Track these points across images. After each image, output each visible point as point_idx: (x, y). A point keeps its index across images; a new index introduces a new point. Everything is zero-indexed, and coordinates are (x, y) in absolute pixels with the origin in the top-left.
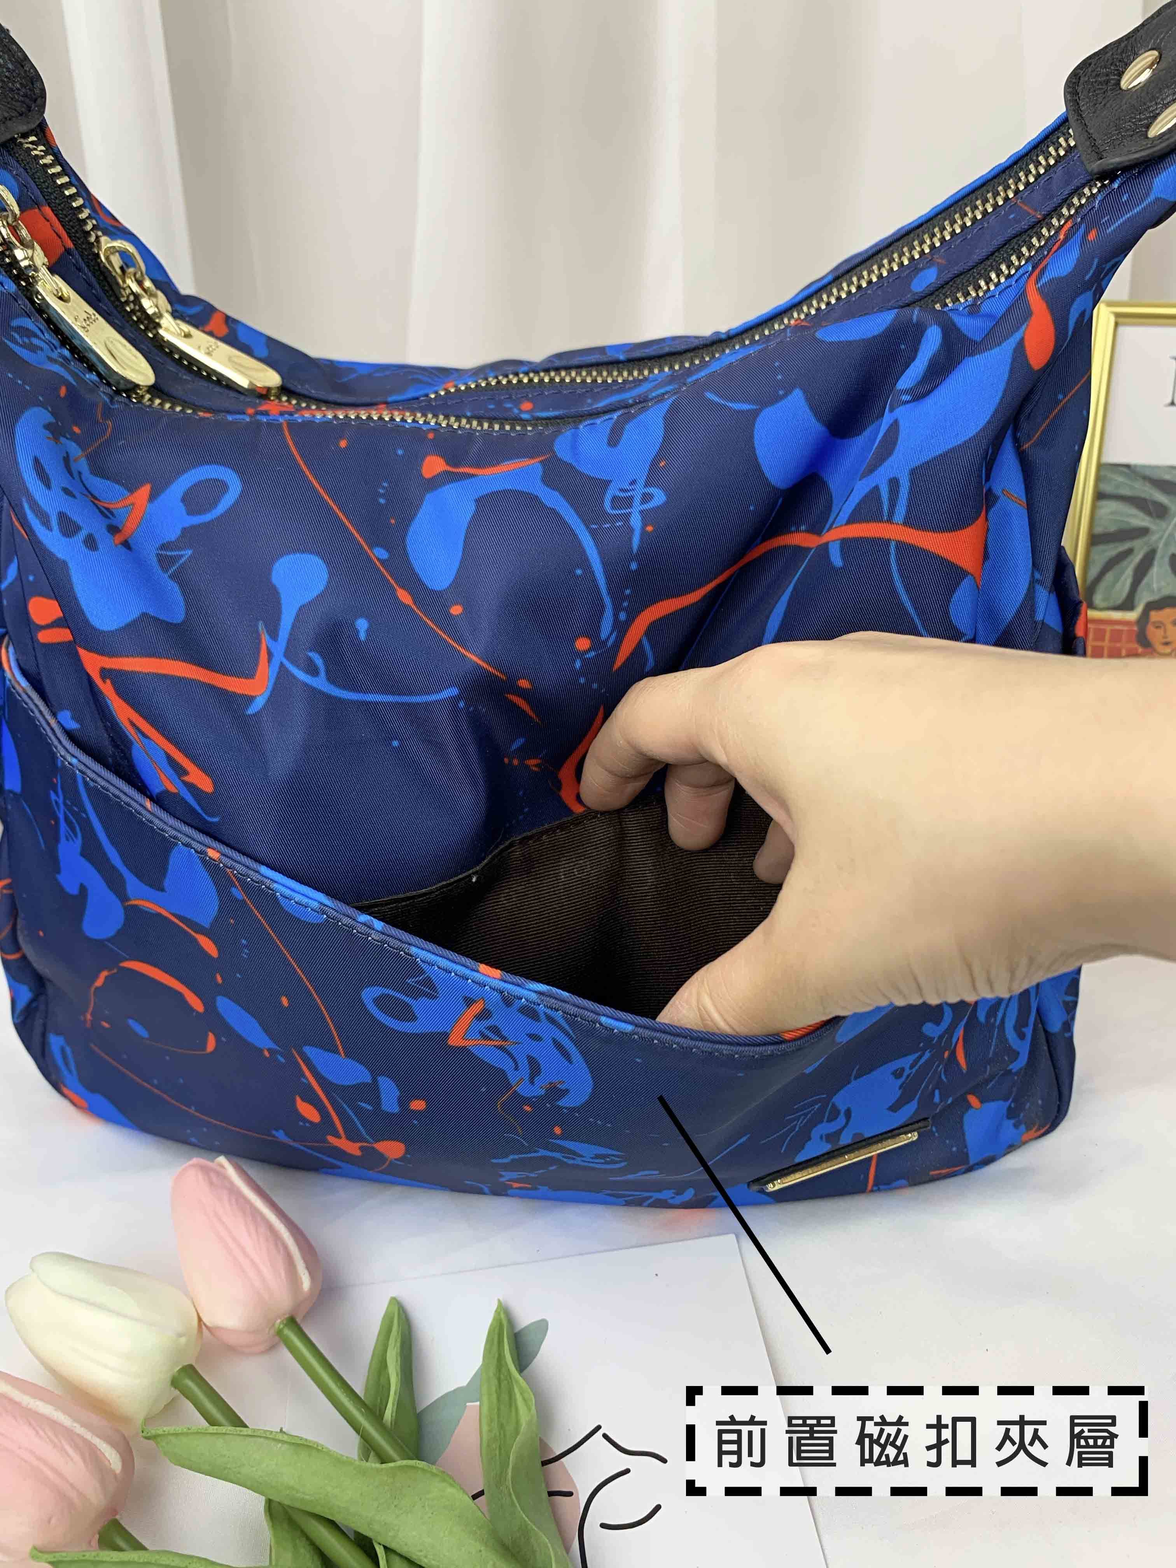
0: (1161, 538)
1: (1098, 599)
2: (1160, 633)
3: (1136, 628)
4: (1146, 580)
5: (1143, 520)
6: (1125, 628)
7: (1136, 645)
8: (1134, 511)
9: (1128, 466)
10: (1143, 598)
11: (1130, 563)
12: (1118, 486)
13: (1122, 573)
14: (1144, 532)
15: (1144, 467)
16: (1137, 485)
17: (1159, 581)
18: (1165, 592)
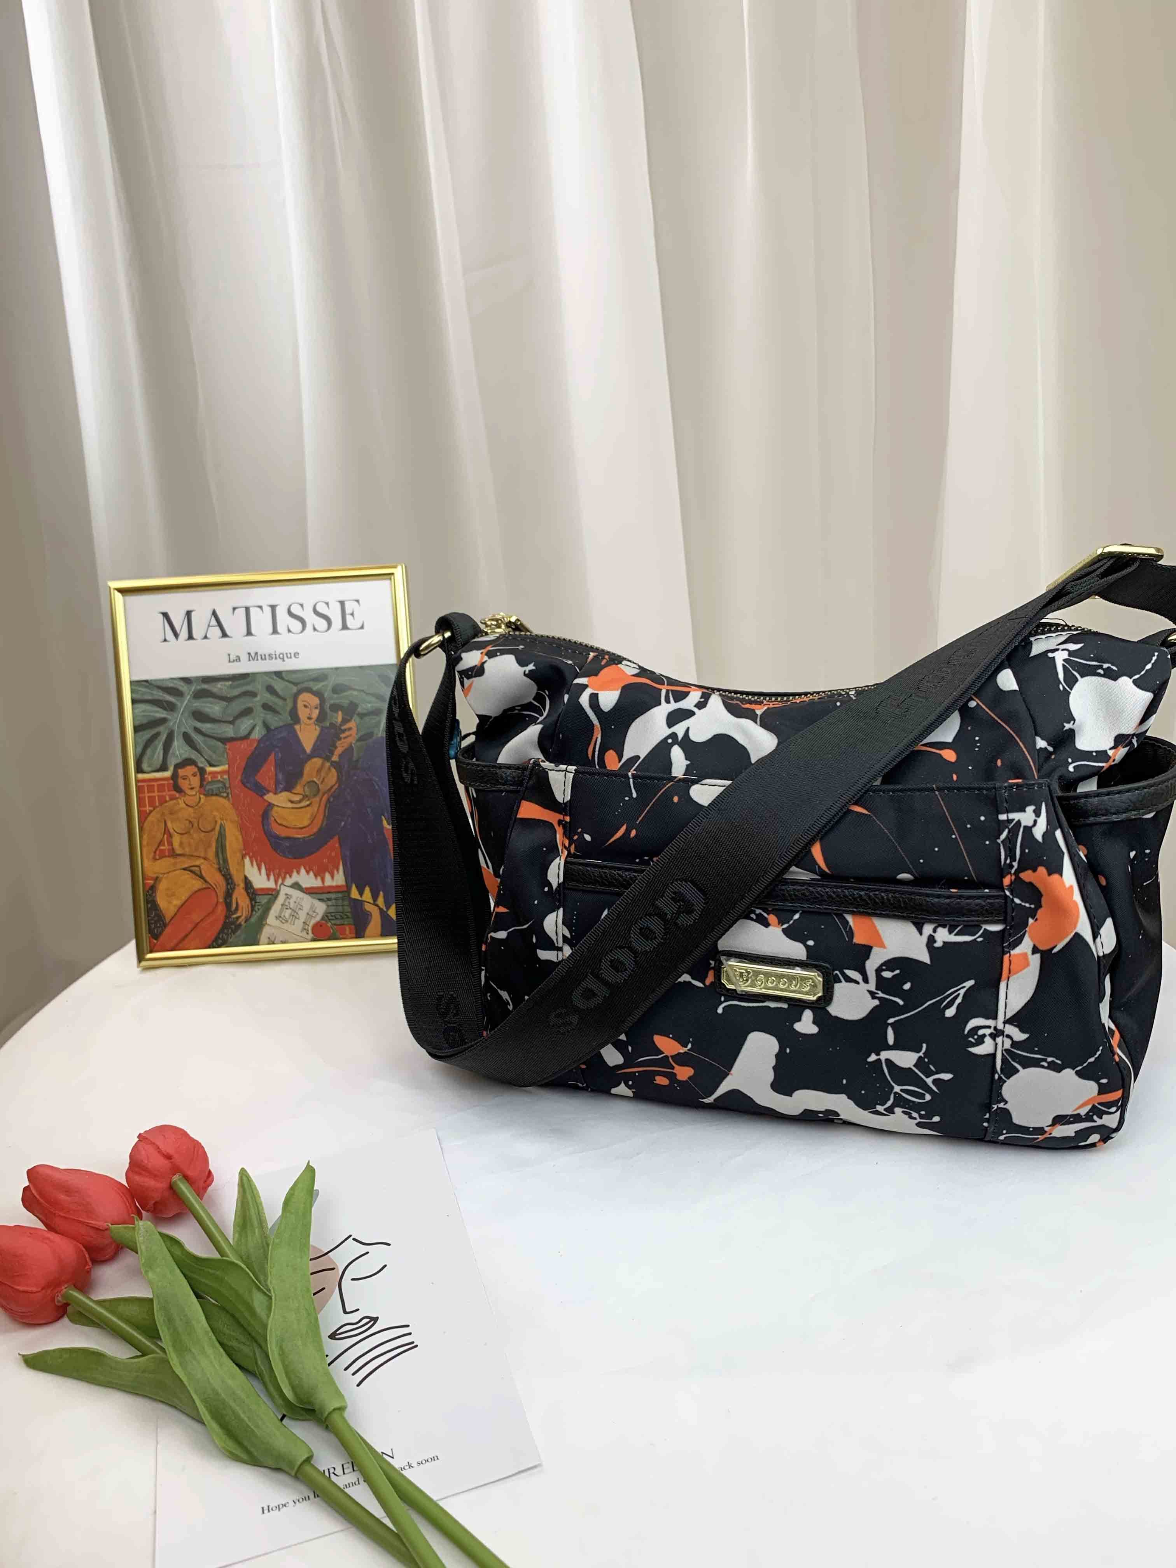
0: (175, 724)
1: (145, 766)
2: (187, 782)
3: (171, 782)
4: (171, 751)
5: (162, 713)
6: (166, 782)
7: (174, 793)
8: (156, 709)
9: (146, 681)
10: (172, 762)
11: (160, 741)
12: (144, 693)
13: (156, 748)
14: (163, 721)
15: (156, 680)
16: (155, 692)
17: (180, 751)
18: (185, 756)
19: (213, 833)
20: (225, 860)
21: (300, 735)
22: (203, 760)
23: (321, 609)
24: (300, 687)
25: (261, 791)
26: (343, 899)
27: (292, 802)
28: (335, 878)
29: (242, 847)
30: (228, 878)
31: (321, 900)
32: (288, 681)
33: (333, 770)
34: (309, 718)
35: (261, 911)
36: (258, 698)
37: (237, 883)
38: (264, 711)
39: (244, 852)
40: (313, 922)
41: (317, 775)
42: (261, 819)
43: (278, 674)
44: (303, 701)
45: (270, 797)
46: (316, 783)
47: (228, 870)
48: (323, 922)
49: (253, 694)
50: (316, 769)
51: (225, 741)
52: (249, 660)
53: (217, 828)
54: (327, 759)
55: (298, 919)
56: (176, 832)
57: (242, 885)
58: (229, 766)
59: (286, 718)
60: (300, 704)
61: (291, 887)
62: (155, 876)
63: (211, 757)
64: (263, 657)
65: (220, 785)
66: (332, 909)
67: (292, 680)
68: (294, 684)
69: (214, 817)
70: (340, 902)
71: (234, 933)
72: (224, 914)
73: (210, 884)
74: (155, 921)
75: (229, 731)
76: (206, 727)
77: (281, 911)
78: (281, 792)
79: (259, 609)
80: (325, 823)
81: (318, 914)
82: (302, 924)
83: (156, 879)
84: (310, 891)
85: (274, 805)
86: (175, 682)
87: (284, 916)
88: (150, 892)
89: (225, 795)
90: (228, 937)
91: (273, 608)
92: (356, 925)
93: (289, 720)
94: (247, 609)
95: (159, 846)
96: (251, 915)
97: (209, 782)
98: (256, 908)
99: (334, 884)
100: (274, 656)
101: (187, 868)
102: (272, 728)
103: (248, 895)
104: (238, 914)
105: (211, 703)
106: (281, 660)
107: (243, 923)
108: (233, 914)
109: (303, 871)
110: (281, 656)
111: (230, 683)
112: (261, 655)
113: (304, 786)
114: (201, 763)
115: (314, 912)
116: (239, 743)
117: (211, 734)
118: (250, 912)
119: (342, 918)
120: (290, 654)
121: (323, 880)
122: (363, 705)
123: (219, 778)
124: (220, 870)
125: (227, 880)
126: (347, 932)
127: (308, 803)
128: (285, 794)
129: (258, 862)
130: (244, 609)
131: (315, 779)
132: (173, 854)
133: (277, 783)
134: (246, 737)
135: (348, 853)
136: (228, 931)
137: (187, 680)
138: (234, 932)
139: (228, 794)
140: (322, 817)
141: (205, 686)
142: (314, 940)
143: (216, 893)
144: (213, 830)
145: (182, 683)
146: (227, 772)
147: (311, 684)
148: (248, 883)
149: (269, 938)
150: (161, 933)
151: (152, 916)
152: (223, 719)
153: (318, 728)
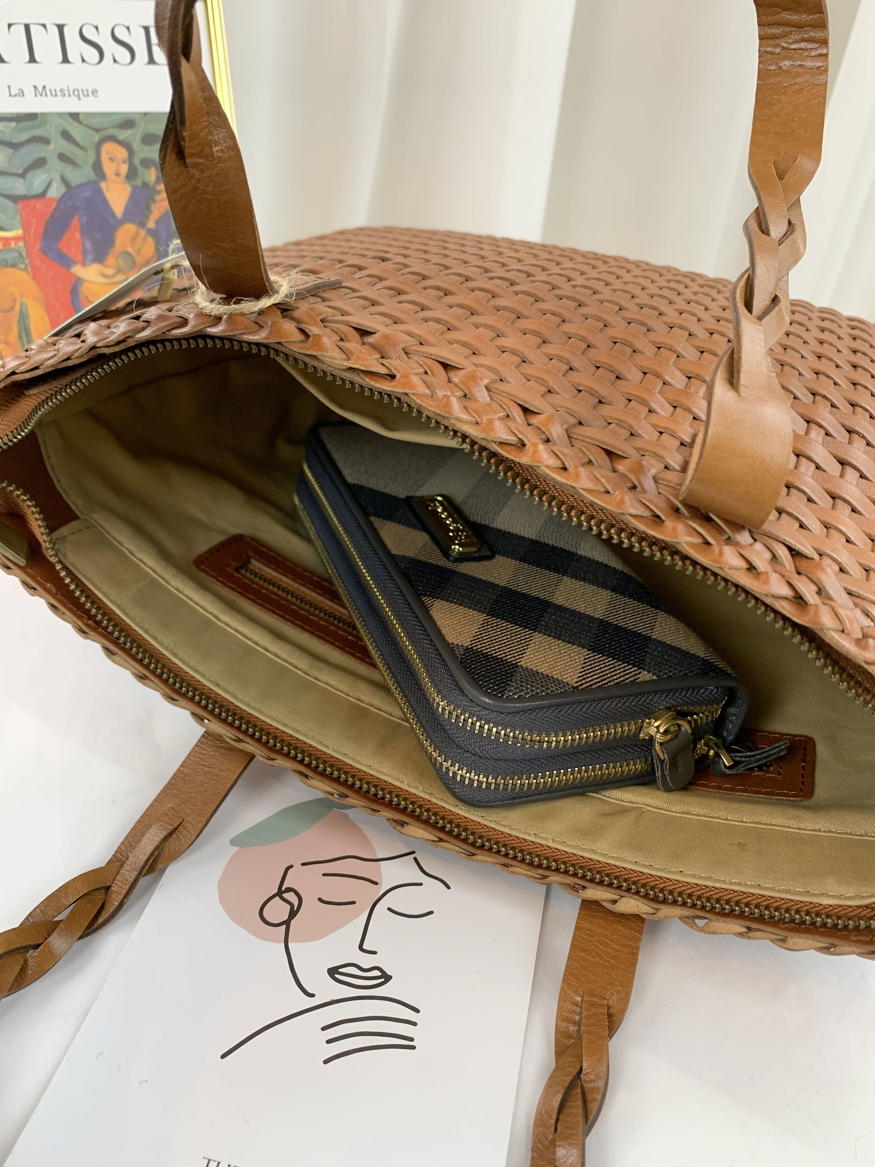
19: (12, 312)
21: (107, 195)
23: (121, 34)
24: (103, 134)
25: (66, 262)
27: (104, 276)
32: (88, 126)
33: (150, 240)
34: (117, 175)
36: (52, 146)
38: (61, 163)
42: (69, 296)
43: (75, 116)
44: (108, 153)
45: (77, 270)
49: (46, 141)
51: (15, 199)
52: (36, 95)
53: (17, 307)
54: (142, 225)
58: (24, 232)
60: (104, 156)
64: (54, 93)
65: (15, 254)
67: (93, 125)
68: (97, 131)
69: (12, 294)
75: (19, 187)
78: (90, 264)
79: (42, 28)
85: (83, 279)
89: (22, 266)
91: (61, 28)
93: (93, 177)
94: (27, 27)
97: (2, 250)
100: (67, 93)
102: (73, 185)
106: (77, 98)
110: (76, 93)
111: (14, 124)
112: (51, 91)
116: (32, 202)
120: (87, 91)
123: (13, 244)
128: (96, 267)
130: (22, 26)
131: (130, 250)
133: (85, 252)
134: (42, 195)
144: (12, 309)
146: (22, 237)
147: (116, 132)
152: (9, 171)
153: (128, 188)
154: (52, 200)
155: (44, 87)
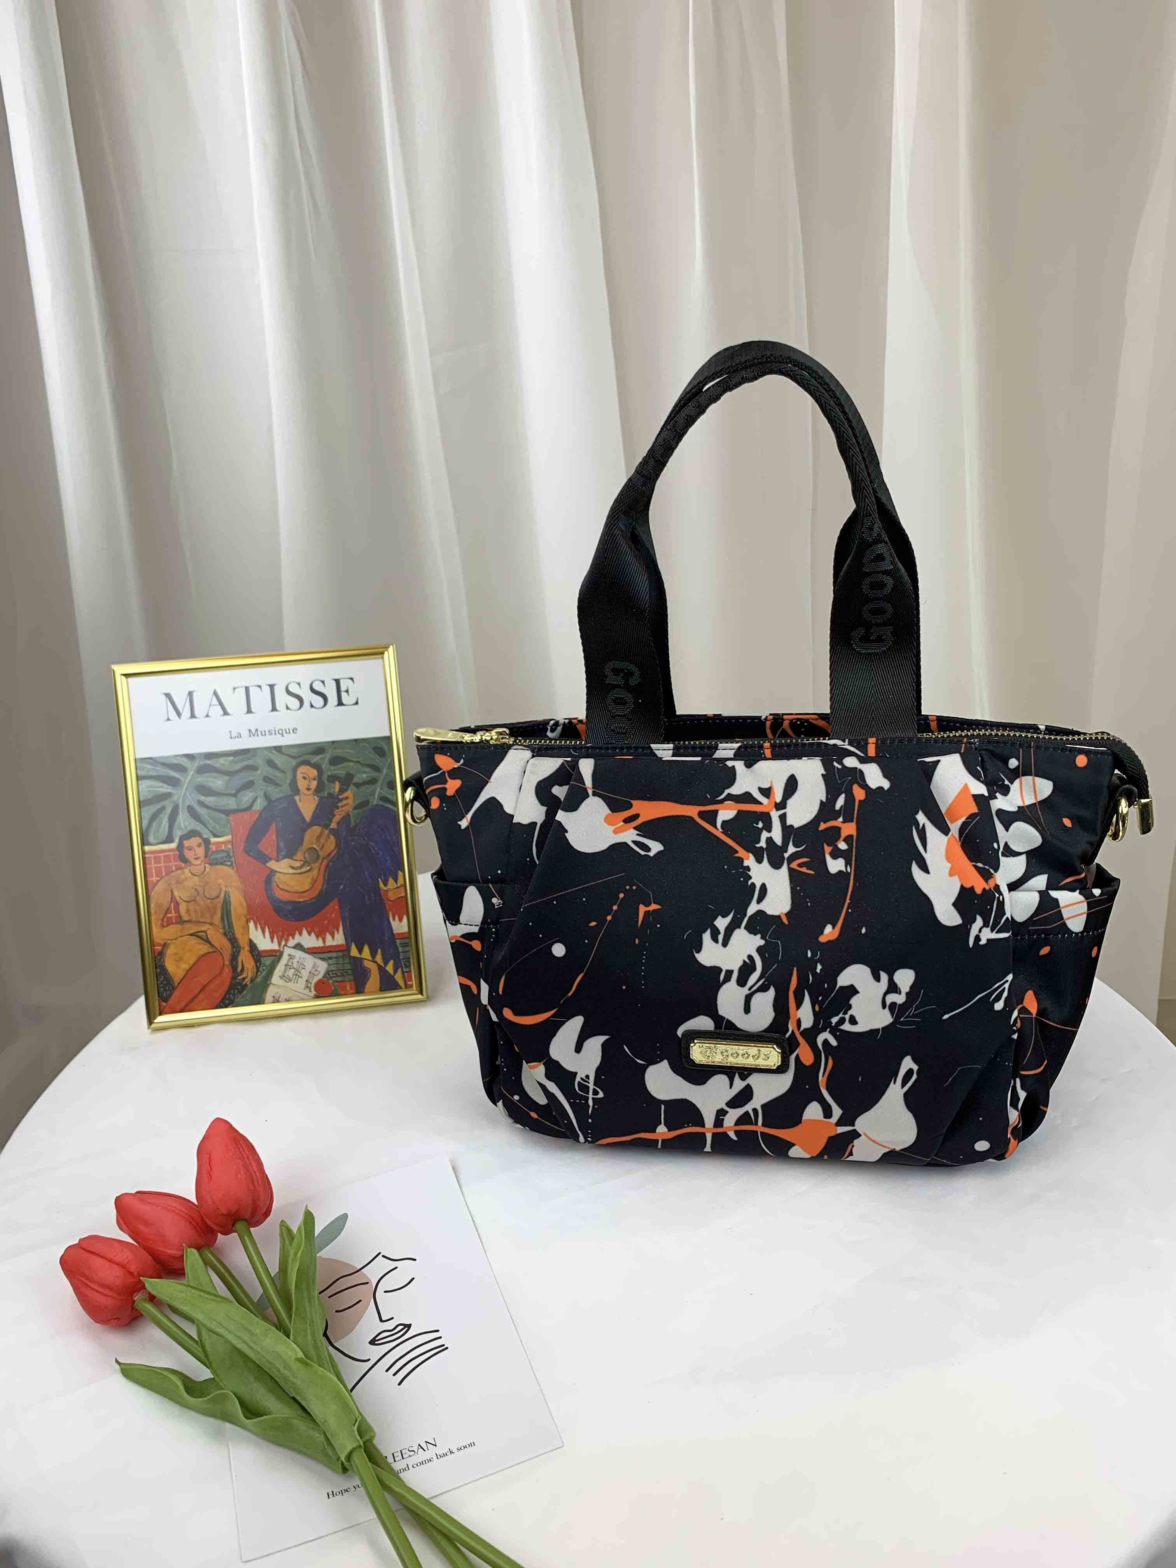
0: (179, 798)
1: (151, 839)
2: (192, 852)
3: (178, 852)
4: (176, 824)
5: (168, 788)
7: (179, 863)
8: (161, 784)
9: (152, 758)
11: (165, 815)
12: (148, 770)
13: (161, 821)
14: (168, 795)
15: (159, 757)
16: (158, 769)
17: (184, 822)
18: (189, 828)
19: (218, 900)
20: (230, 925)
21: (300, 804)
22: (208, 831)
23: (318, 687)
24: (299, 759)
25: (263, 859)
26: (343, 957)
27: (293, 868)
28: (335, 938)
29: (246, 913)
30: (233, 941)
31: (323, 959)
32: (288, 755)
33: (332, 837)
34: (308, 789)
35: (265, 971)
36: (259, 772)
37: (241, 946)
38: (265, 784)
39: (248, 917)
40: (316, 979)
41: (317, 842)
42: (264, 885)
43: (278, 749)
44: (302, 773)
45: (272, 864)
46: (314, 849)
47: (233, 934)
48: (325, 979)
49: (254, 768)
50: (315, 838)
51: (228, 812)
52: (250, 736)
53: (222, 896)
54: (326, 826)
55: (301, 977)
56: (182, 899)
57: (247, 948)
58: (232, 837)
59: (286, 789)
60: (299, 776)
61: (294, 947)
62: (163, 942)
63: (214, 828)
64: (263, 733)
65: (225, 854)
66: (333, 968)
67: (292, 754)
69: (219, 885)
70: (341, 961)
71: (240, 994)
72: (230, 975)
73: (216, 948)
74: (164, 985)
75: (231, 803)
76: (210, 800)
77: (285, 971)
78: (282, 859)
79: (258, 689)
80: (325, 886)
81: (320, 972)
82: (305, 982)
83: (165, 945)
84: (312, 951)
85: (276, 871)
86: (178, 758)
87: (288, 975)
88: (159, 957)
90: (234, 998)
91: (272, 687)
92: (355, 980)
93: (289, 792)
94: (247, 689)
95: (166, 913)
96: (256, 977)
97: (214, 852)
98: (261, 969)
99: (334, 943)
100: (273, 732)
101: (194, 933)
102: (273, 799)
103: (253, 956)
104: (244, 975)
105: (214, 778)
106: (280, 736)
107: (248, 983)
108: (239, 975)
109: (305, 932)
110: (280, 732)
111: (232, 758)
112: (261, 732)
113: (305, 853)
114: (206, 834)
115: (317, 970)
116: (240, 814)
117: (214, 807)
118: (255, 974)
119: (343, 975)
120: (289, 730)
121: (324, 941)
122: (359, 776)
123: (223, 848)
124: (225, 934)
125: (232, 944)
126: (348, 989)
127: (308, 868)
128: (286, 860)
129: (263, 926)
130: (244, 689)
131: (315, 846)
132: (180, 921)
133: (279, 851)
134: (249, 809)
135: (347, 914)
136: (235, 992)
137: (190, 757)
138: (240, 992)
139: (232, 862)
140: (322, 881)
141: (208, 762)
142: (317, 997)
143: (222, 956)
144: (218, 896)
145: (185, 760)
146: (231, 842)
147: (309, 757)
148: (252, 946)
149: (274, 997)
150: (170, 995)
151: (162, 980)
152: (225, 792)
153: (317, 798)
154: (255, 811)
155: (257, 730)
